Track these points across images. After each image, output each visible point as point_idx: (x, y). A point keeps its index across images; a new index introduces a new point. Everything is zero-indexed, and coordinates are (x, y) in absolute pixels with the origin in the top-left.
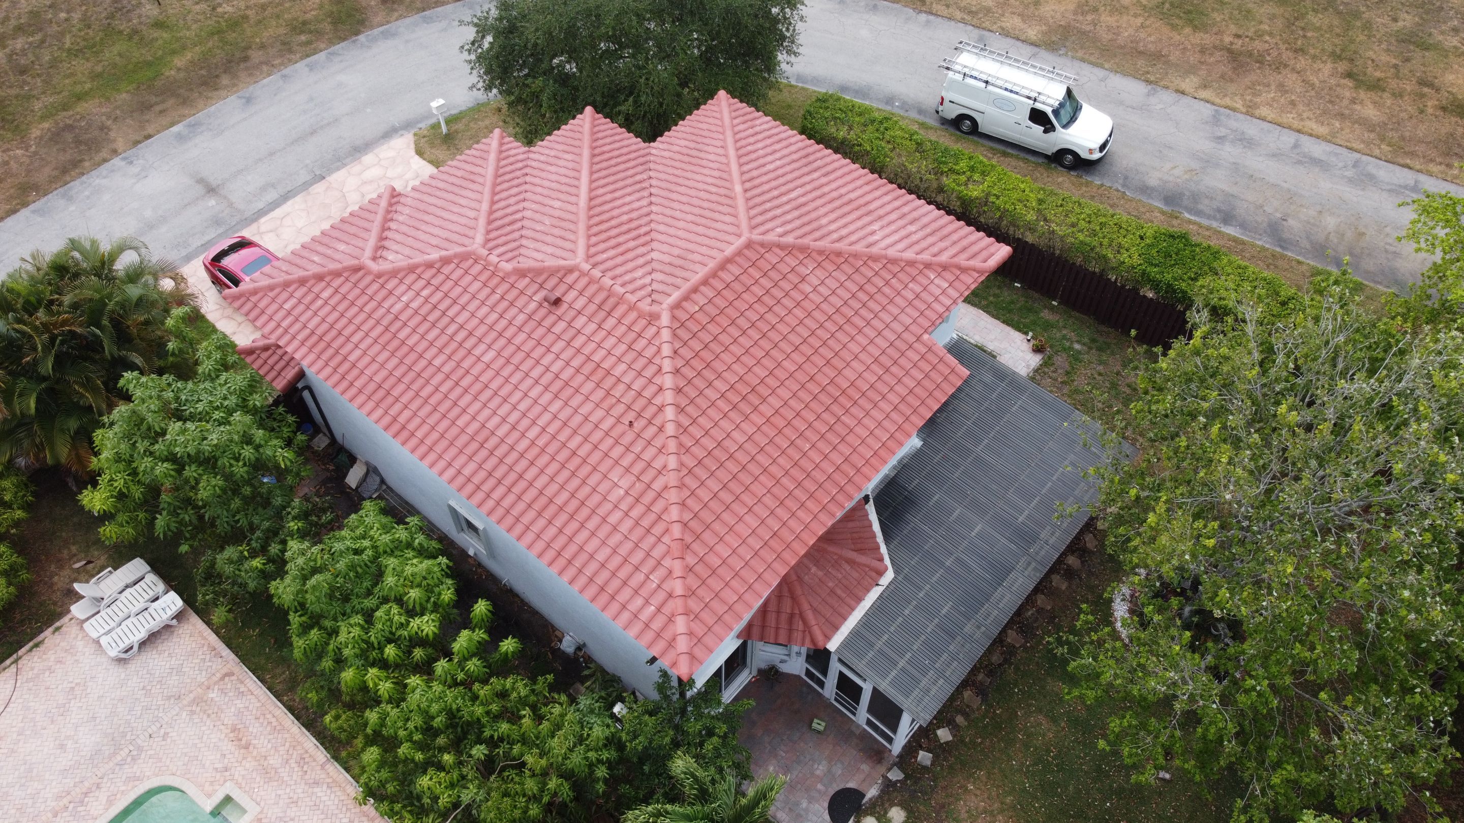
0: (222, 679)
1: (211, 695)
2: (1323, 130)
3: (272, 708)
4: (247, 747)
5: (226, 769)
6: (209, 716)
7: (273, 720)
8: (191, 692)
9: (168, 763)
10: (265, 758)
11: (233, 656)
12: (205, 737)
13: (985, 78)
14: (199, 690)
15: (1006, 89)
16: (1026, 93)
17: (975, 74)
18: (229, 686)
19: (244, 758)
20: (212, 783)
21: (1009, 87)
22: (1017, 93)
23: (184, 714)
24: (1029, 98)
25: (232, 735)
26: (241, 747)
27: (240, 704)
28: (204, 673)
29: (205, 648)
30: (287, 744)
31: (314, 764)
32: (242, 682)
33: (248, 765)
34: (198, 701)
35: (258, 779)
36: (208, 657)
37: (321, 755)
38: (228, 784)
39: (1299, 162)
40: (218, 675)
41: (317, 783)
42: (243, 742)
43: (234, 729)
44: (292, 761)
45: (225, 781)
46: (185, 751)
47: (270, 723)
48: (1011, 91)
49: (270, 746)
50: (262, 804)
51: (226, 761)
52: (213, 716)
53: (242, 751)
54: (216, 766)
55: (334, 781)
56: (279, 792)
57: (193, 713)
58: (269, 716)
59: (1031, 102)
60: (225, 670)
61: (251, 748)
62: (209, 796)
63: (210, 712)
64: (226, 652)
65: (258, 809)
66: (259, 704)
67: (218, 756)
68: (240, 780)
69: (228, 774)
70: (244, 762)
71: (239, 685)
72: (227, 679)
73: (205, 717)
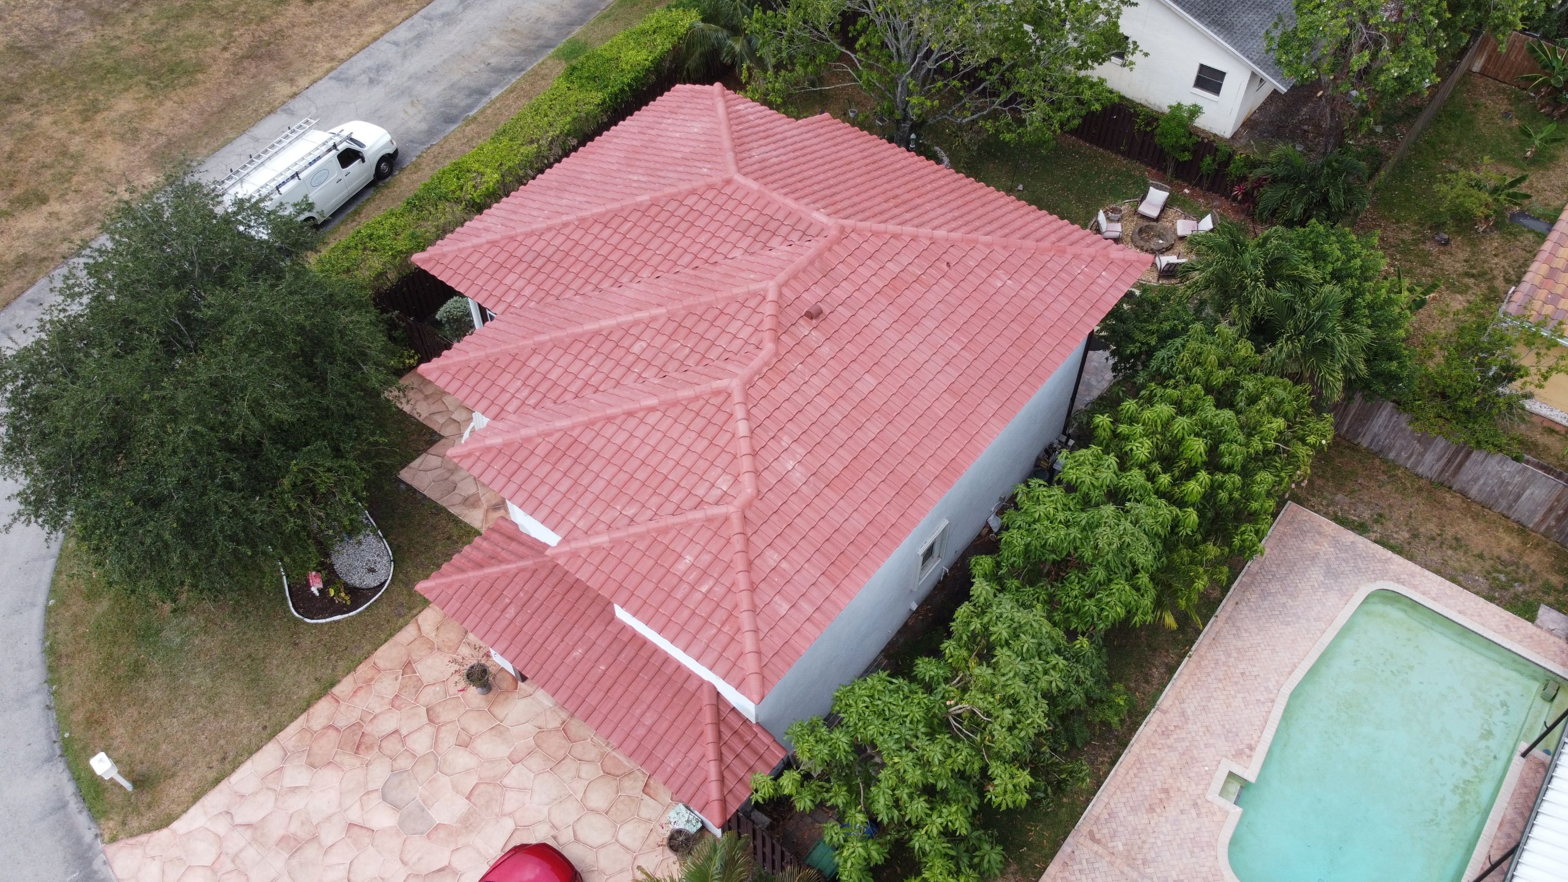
0: (1098, 842)
1: (1121, 848)
2: (378, 28)
3: (1119, 778)
4: (1166, 791)
5: (1195, 805)
6: (1144, 842)
7: (1131, 773)
8: (1122, 872)
9: (1205, 869)
10: (1172, 769)
11: (1069, 839)
12: (1168, 838)
13: (289, 174)
14: (1118, 861)
15: (311, 164)
16: (324, 149)
17: (281, 180)
18: (1105, 831)
19: (1179, 790)
20: (1214, 814)
21: (310, 159)
22: (319, 158)
23: (1148, 870)
24: (329, 150)
25: (1158, 810)
26: (1169, 798)
27: (1123, 813)
28: (1096, 865)
29: (1067, 874)
30: (1153, 751)
31: (1165, 722)
32: (1098, 818)
33: (1185, 784)
34: (1130, 860)
35: (1196, 770)
36: (1076, 867)
37: (1154, 717)
38: (1209, 797)
39: (418, 46)
40: (1096, 847)
41: (1183, 713)
42: (1163, 796)
43: (1151, 809)
44: (1169, 742)
45: (1207, 801)
46: (1188, 855)
47: (1135, 775)
48: (315, 161)
49: (1159, 768)
50: (1218, 758)
51: (1187, 807)
52: (1143, 837)
53: (1172, 794)
54: (1195, 816)
55: (1177, 698)
56: (1202, 746)
57: (1145, 862)
58: (1128, 778)
59: (334, 152)
60: (1089, 843)
61: (1166, 786)
62: (1226, 813)
63: (1139, 842)
64: (1066, 848)
65: (1224, 760)
66: (1118, 793)
67: (1184, 817)
68: (1202, 787)
69: (1199, 801)
70: (1183, 789)
71: (1103, 821)
72: (1097, 836)
73: (1147, 846)
